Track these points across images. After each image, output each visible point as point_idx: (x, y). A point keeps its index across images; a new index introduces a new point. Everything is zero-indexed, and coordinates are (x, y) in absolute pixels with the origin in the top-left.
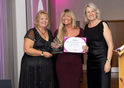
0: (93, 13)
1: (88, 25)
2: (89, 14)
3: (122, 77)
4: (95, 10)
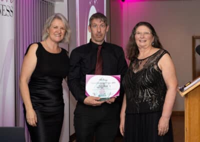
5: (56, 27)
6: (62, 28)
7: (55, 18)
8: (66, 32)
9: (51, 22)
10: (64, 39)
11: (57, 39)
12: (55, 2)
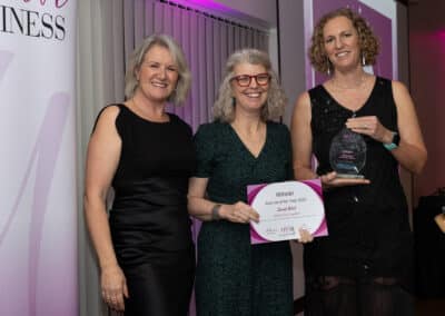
5: (156, 66)
6: (170, 68)
7: (153, 43)
8: (179, 78)
9: (145, 52)
10: (174, 93)
11: (157, 92)
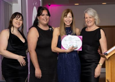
0: (91, 19)
1: (86, 29)
2: (86, 20)
3: (109, 78)
4: (93, 17)
12: (13, 3)
